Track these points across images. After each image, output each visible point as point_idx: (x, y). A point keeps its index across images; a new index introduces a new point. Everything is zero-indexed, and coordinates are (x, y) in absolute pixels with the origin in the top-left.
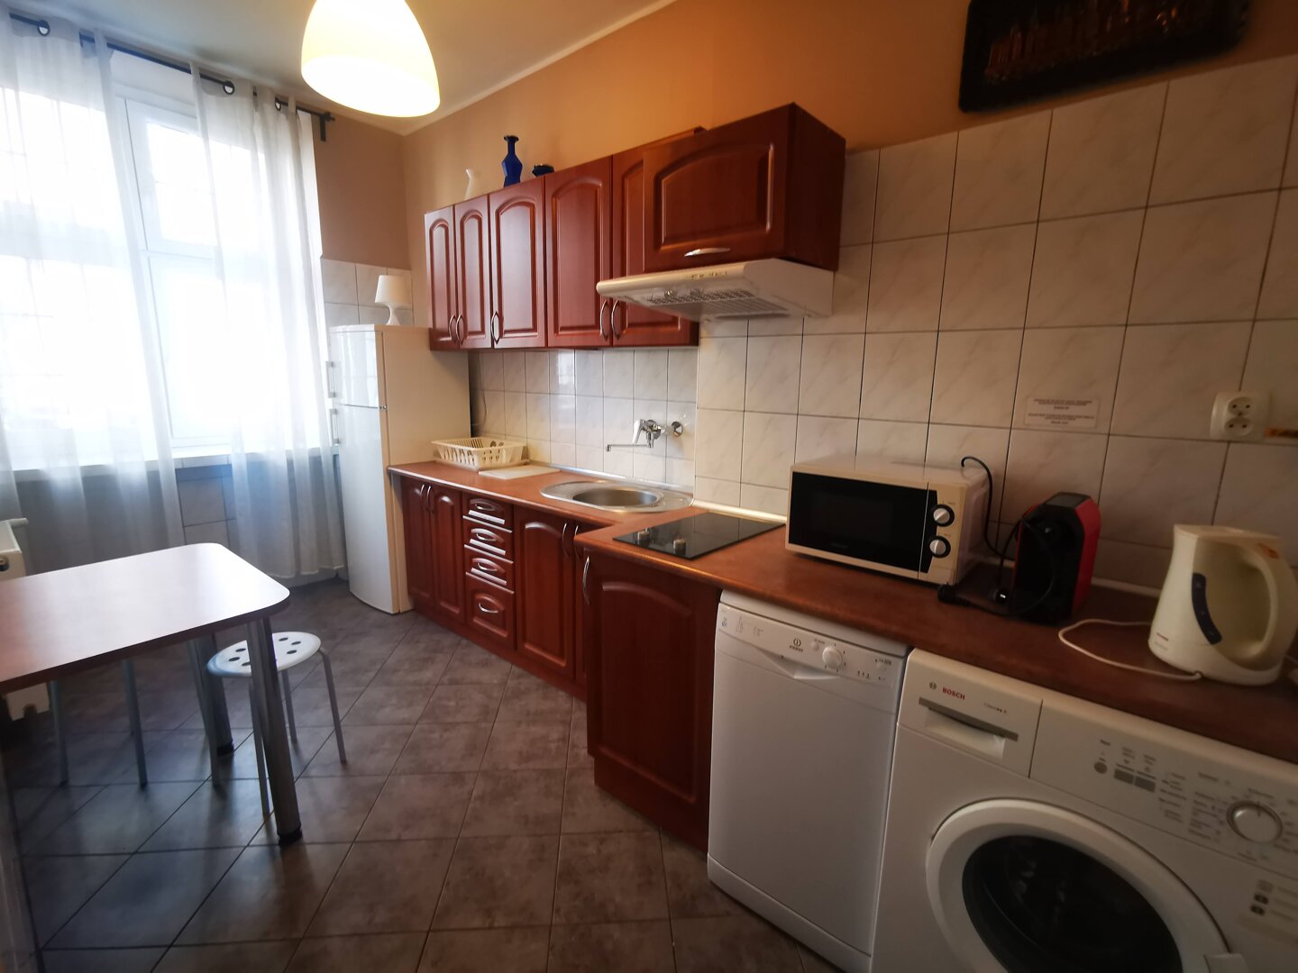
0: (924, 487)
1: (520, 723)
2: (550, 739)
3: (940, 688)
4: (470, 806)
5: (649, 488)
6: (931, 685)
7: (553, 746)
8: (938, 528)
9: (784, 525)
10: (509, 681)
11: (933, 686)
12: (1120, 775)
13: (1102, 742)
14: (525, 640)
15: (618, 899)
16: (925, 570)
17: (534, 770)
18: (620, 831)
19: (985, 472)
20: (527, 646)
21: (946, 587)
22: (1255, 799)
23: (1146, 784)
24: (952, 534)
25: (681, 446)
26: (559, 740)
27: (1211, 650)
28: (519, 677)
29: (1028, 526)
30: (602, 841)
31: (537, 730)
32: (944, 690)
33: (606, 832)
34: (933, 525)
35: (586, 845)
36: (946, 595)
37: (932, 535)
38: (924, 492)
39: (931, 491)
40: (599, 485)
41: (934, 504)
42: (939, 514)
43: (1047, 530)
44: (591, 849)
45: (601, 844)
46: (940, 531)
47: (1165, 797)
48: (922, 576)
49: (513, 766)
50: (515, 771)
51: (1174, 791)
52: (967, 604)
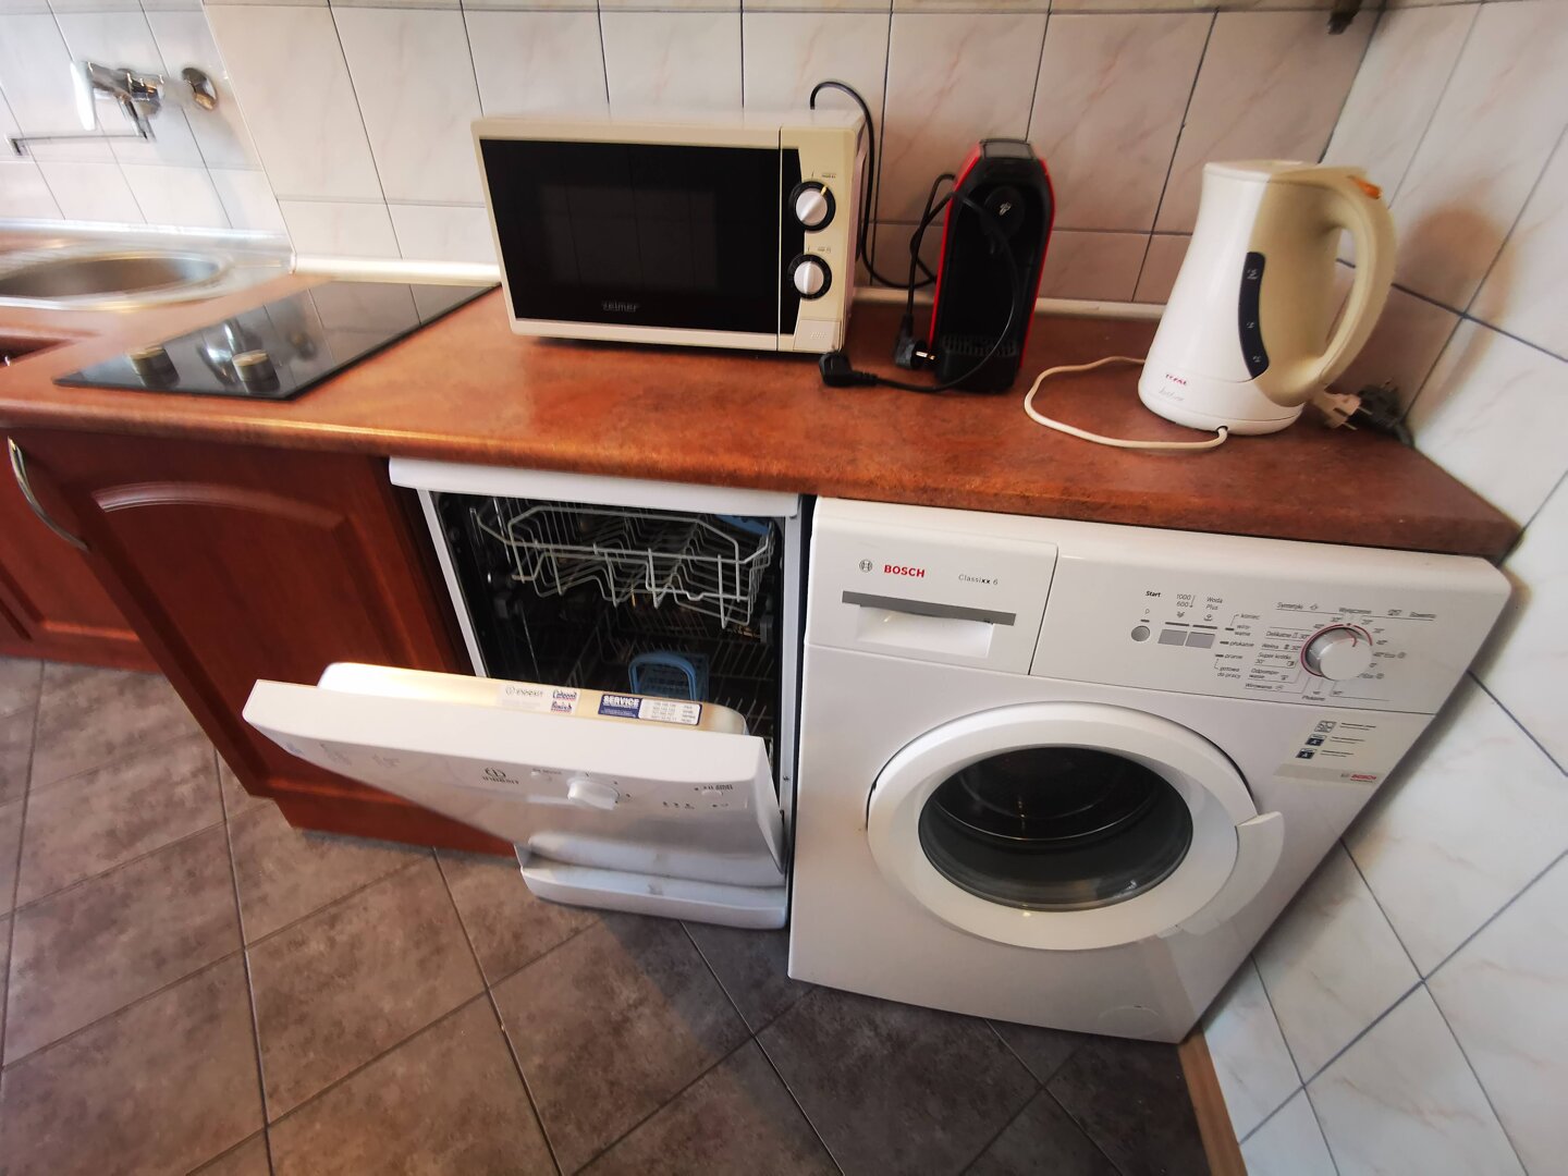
0: (772, 144)
1: (92, 774)
2: (176, 778)
3: (879, 568)
4: (11, 992)
5: (195, 245)
6: (862, 565)
7: (185, 790)
8: (808, 236)
9: (499, 286)
10: (44, 699)
11: (866, 566)
12: (1168, 638)
13: (1149, 594)
14: (37, 617)
15: (387, 1005)
16: (789, 328)
17: (152, 854)
18: (364, 887)
19: (861, 113)
20: (50, 626)
21: (832, 356)
22: (1345, 621)
23: (1202, 639)
24: (833, 244)
25: (228, 132)
26: (194, 775)
27: (1251, 388)
28: (68, 681)
29: (969, 203)
30: (333, 921)
31: (138, 774)
32: (888, 569)
33: (335, 903)
34: (796, 230)
35: (302, 943)
36: (837, 371)
37: (796, 254)
38: (775, 152)
39: (786, 151)
40: (55, 251)
41: (795, 184)
42: (807, 206)
43: (1003, 210)
44: (316, 946)
45: (332, 926)
46: (812, 243)
47: (1224, 650)
48: (784, 343)
49: (97, 867)
50: (106, 875)
51: (1239, 639)
52: (870, 382)
